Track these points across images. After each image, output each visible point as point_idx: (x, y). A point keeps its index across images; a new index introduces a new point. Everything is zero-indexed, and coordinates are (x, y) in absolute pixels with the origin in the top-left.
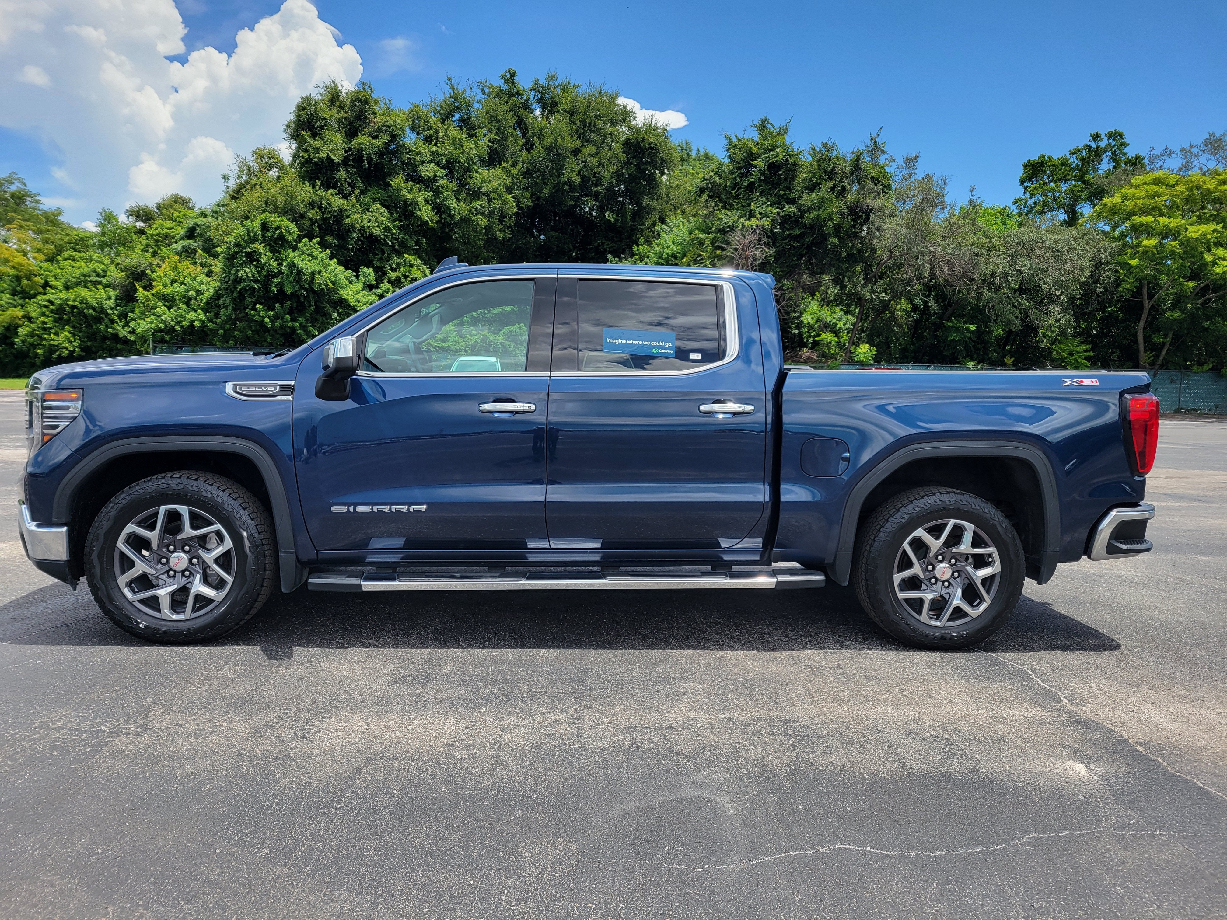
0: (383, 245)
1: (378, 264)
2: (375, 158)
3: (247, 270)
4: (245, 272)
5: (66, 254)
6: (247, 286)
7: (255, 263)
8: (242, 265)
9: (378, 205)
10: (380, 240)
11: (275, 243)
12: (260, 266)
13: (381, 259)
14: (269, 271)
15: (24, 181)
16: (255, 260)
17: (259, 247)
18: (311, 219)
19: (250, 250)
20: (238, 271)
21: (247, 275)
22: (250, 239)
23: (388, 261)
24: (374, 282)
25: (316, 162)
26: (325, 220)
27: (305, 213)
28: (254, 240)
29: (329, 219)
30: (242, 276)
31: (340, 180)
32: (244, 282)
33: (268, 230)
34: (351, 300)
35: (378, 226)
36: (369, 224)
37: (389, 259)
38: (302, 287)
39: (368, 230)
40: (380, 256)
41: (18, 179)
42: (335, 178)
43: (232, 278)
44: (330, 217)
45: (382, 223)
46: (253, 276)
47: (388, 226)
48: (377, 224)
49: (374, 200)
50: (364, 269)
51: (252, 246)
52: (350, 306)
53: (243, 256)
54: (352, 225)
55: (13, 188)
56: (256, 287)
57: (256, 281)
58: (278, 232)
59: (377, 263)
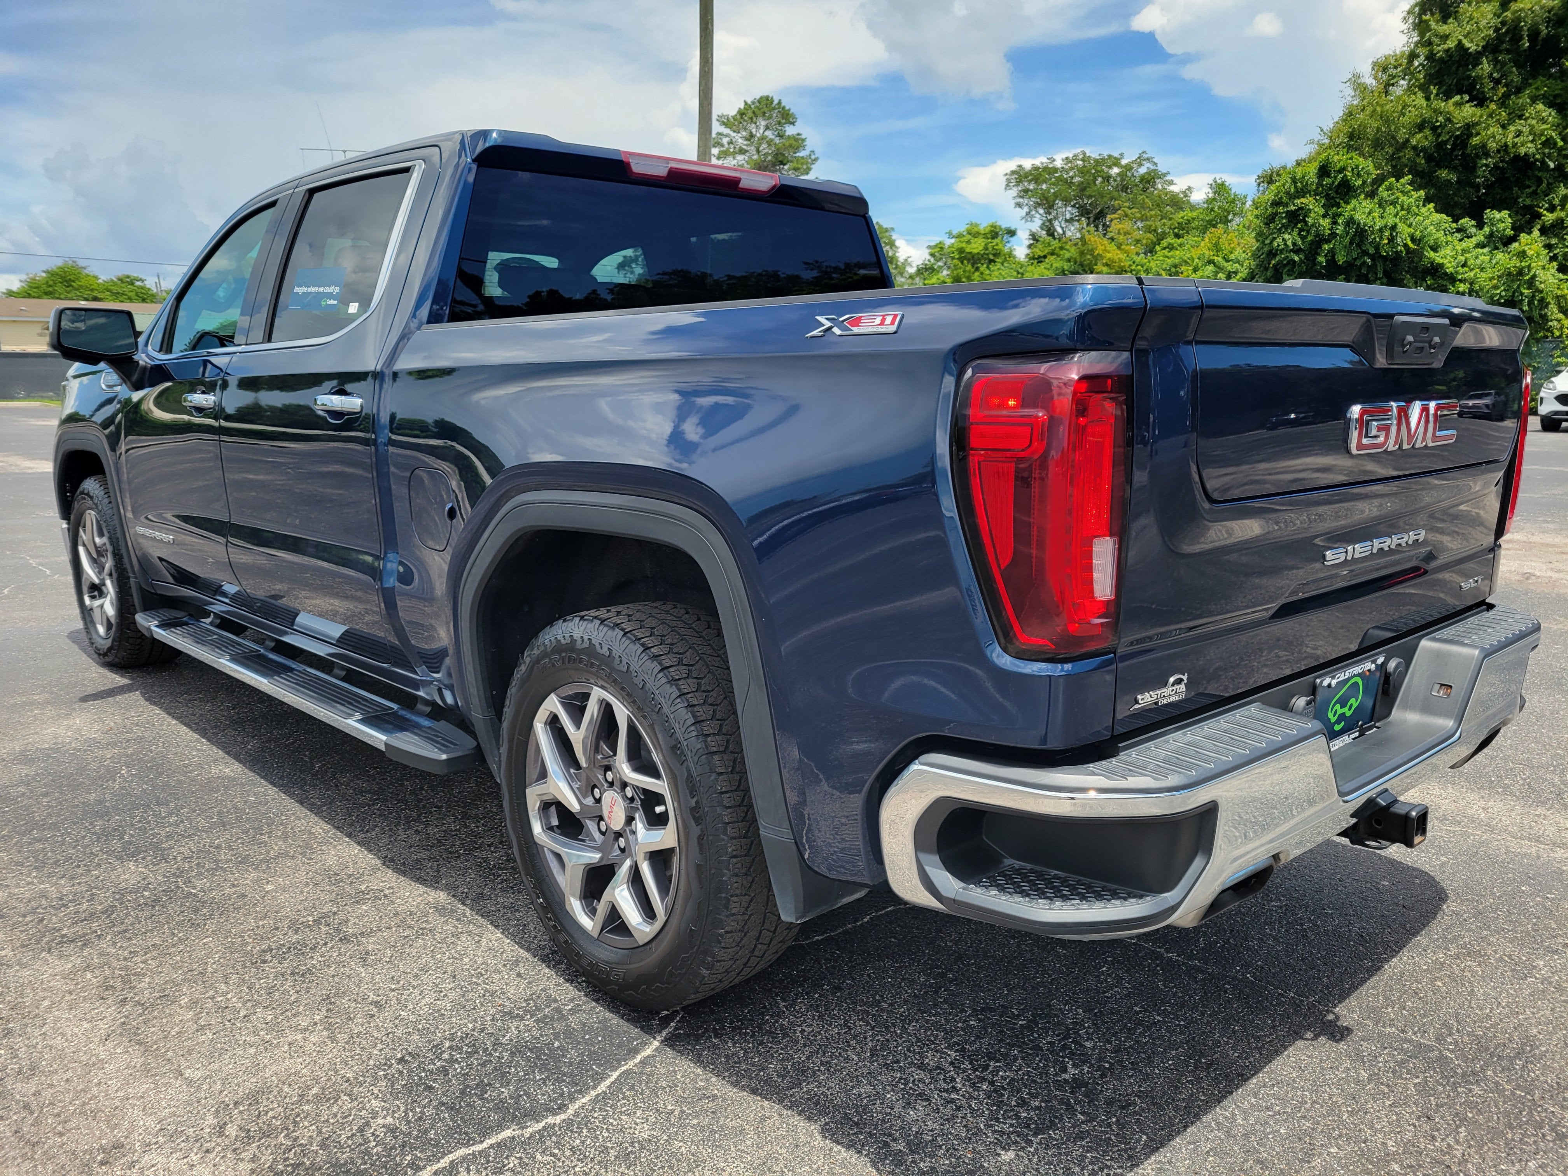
0: (1540, 169)
1: (1528, 202)
2: (1544, 30)
3: (1286, 236)
4: (1284, 239)
5: (1164, 243)
6: (1284, 259)
7: (1299, 226)
8: (1280, 229)
9: (1540, 106)
10: (1534, 163)
11: (1337, 192)
12: (1306, 229)
13: (1535, 193)
14: (1317, 235)
15: (1154, 160)
16: (1300, 221)
17: (1309, 201)
18: (1415, 148)
19: (1293, 208)
20: (1275, 239)
21: (1285, 244)
22: (1298, 192)
23: (1547, 195)
24: (1510, 232)
25: (1441, 58)
26: (1440, 146)
27: (1408, 140)
28: (1302, 192)
29: (1445, 142)
30: (1279, 245)
31: (1480, 78)
32: (1281, 253)
33: (1329, 176)
34: (1449, 265)
35: (1532, 141)
36: (1516, 140)
37: (1550, 190)
38: (1365, 253)
39: (1513, 150)
40: (1533, 188)
41: (1148, 159)
42: (1469, 77)
43: (1266, 249)
44: (1448, 140)
45: (1542, 135)
46: (1294, 244)
47: (1551, 137)
48: (1531, 138)
49: (1534, 100)
50: (1491, 214)
51: (1298, 201)
52: (1446, 274)
53: (1283, 218)
54: (1484, 146)
55: (1143, 170)
56: (1296, 258)
57: (1297, 251)
58: (1341, 176)
59: (1524, 201)
